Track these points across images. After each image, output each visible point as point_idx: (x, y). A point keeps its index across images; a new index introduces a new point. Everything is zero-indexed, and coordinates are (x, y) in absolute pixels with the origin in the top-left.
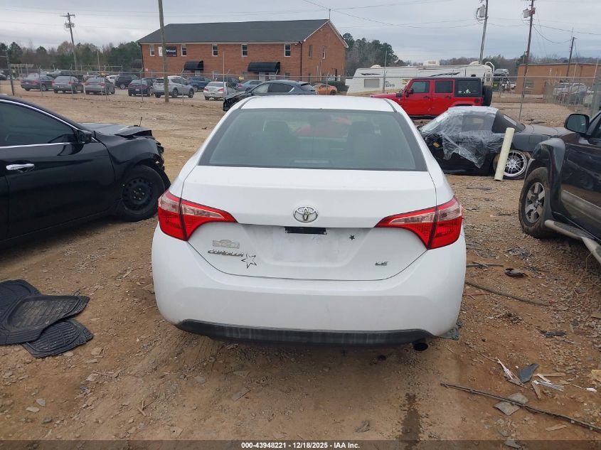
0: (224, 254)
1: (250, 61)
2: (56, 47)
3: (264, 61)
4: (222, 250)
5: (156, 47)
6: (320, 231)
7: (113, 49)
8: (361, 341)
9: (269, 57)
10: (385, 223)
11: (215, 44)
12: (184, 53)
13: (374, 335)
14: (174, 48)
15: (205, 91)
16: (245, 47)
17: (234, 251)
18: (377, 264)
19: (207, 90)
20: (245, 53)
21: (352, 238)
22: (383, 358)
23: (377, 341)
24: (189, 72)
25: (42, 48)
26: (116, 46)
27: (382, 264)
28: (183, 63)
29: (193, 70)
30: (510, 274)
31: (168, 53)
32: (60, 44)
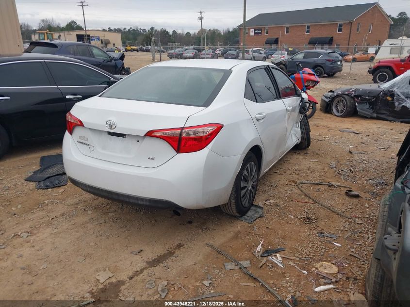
0: (83, 143)
1: (311, 37)
2: (197, 32)
3: (320, 36)
4: (82, 141)
5: (249, 29)
6: (122, 136)
7: (229, 32)
8: (136, 202)
9: (325, 34)
10: (150, 134)
11: (288, 26)
12: (267, 33)
13: (142, 199)
14: (261, 29)
15: (272, 58)
16: (308, 27)
17: (86, 142)
18: (149, 158)
19: (273, 57)
20: (308, 31)
21: (138, 141)
22: (190, 222)
23: (145, 203)
24: (268, 46)
25: (188, 33)
26: (231, 30)
27: (152, 159)
28: (265, 39)
29: (271, 44)
30: (349, 194)
31: (257, 33)
32: (199, 30)
